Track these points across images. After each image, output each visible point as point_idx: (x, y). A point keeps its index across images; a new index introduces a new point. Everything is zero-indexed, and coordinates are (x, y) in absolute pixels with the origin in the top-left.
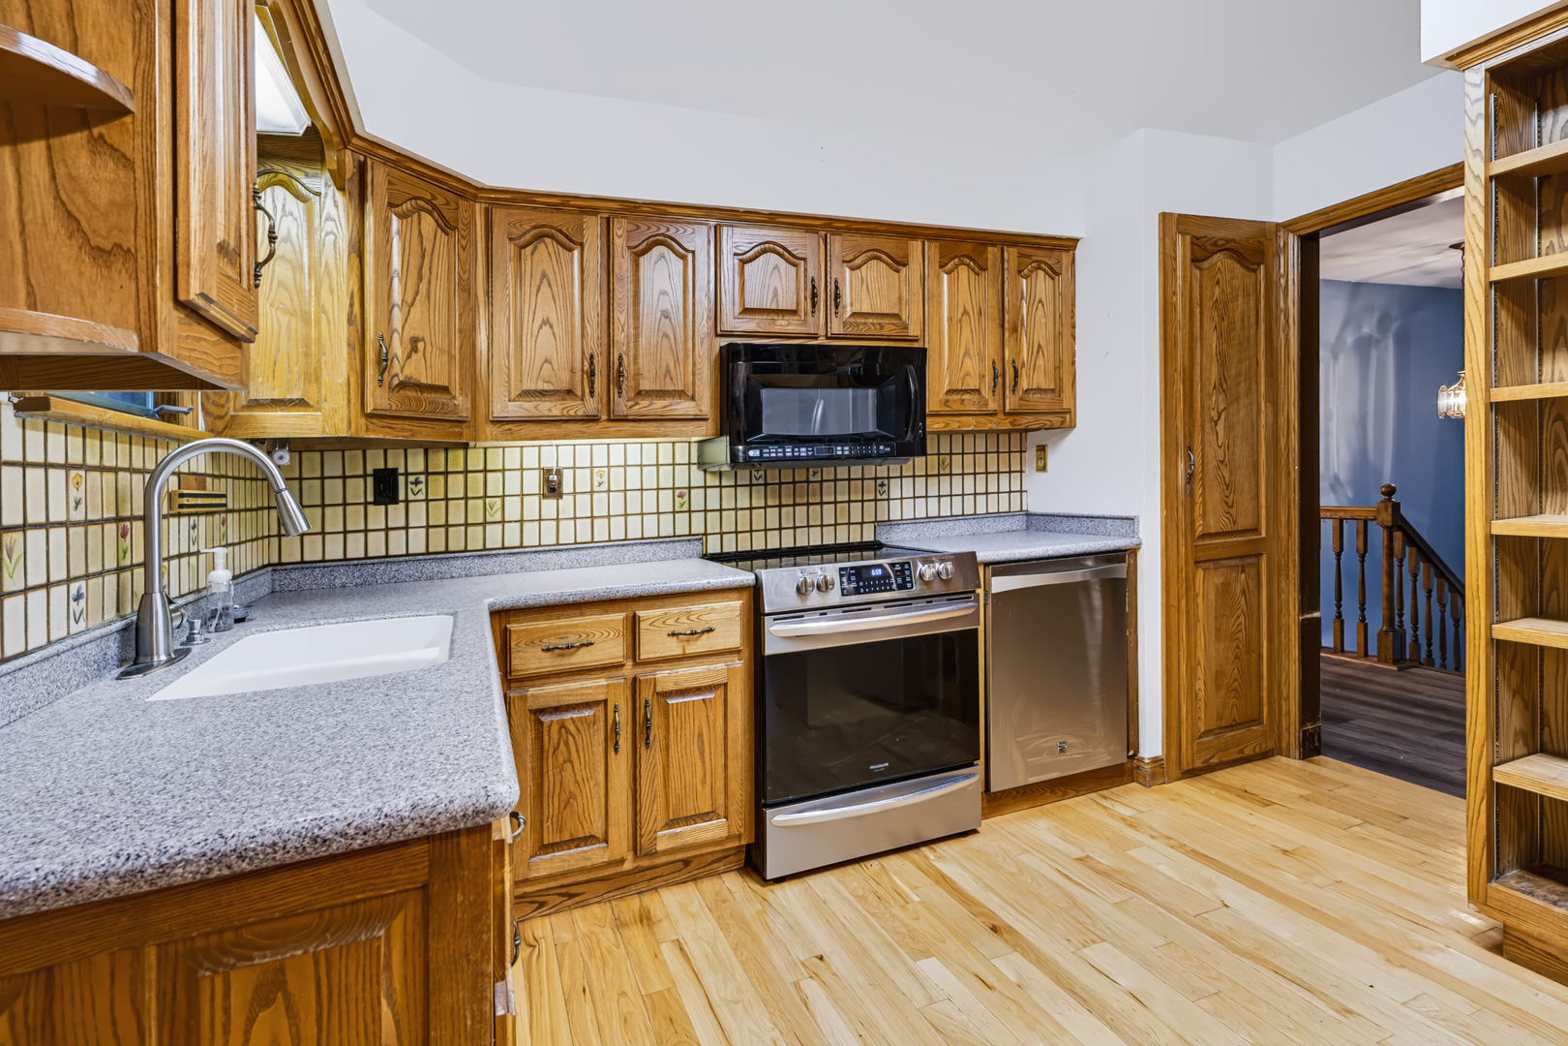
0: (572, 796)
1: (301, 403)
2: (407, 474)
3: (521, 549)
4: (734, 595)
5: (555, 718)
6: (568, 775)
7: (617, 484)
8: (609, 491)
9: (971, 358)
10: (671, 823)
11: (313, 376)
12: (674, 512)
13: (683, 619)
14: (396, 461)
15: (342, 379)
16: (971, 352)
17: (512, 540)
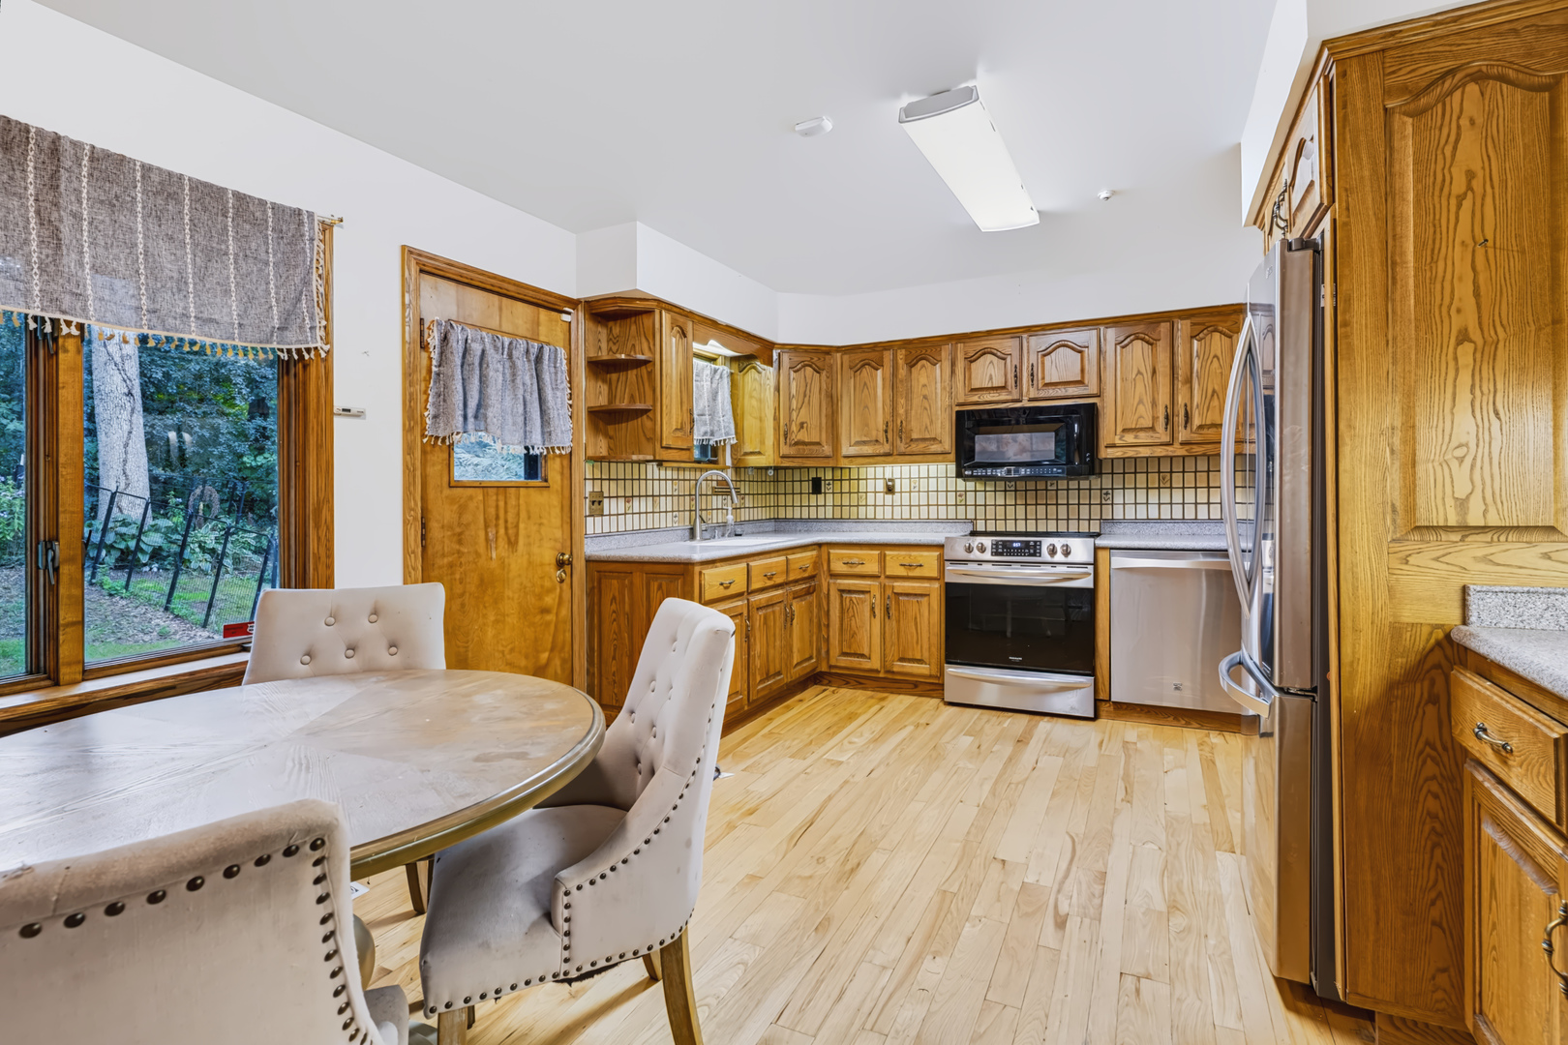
0: (855, 633)
1: (759, 453)
2: (825, 480)
3: (874, 520)
4: (935, 548)
5: (848, 596)
6: (853, 622)
7: (923, 488)
8: (919, 491)
9: (1144, 405)
10: (902, 659)
11: (762, 442)
12: (956, 505)
13: (907, 558)
14: (821, 475)
15: (771, 443)
16: (1145, 400)
17: (871, 515)
